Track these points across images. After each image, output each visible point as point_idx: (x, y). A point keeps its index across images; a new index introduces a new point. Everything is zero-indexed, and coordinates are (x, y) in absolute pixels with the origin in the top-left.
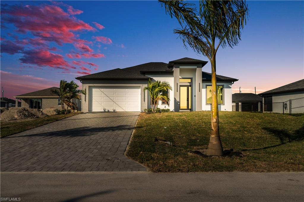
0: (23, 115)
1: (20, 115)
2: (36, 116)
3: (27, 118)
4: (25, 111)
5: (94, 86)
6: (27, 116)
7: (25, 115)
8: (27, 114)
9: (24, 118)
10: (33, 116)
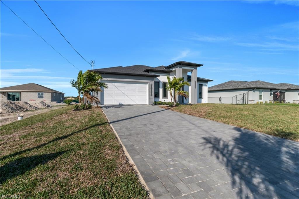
0: (10, 109)
1: (6, 109)
2: (25, 109)
3: (15, 111)
4: (11, 105)
5: (108, 80)
6: (15, 110)
7: (12, 109)
8: (14, 107)
9: (11, 112)
10: (22, 109)
